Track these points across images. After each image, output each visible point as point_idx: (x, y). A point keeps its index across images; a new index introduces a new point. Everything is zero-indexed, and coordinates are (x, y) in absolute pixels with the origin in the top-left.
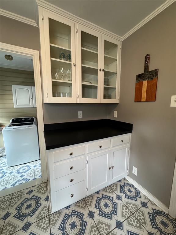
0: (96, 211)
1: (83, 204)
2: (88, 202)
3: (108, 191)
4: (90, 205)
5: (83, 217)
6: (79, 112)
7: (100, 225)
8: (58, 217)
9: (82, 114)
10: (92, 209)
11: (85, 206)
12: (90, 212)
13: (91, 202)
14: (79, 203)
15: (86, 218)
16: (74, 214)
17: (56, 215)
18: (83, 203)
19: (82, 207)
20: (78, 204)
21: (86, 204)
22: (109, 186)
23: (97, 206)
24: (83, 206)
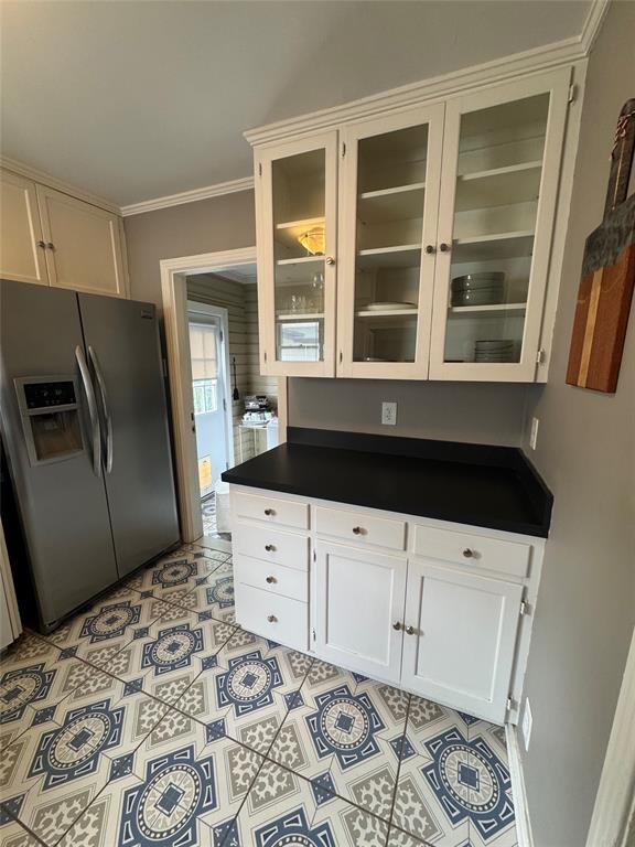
0: (309, 707)
1: (302, 668)
2: (316, 673)
3: (391, 702)
4: (313, 682)
5: (277, 685)
6: (384, 404)
7: (289, 736)
8: (246, 643)
9: (394, 414)
10: (309, 694)
11: (301, 675)
12: (298, 693)
13: (321, 679)
14: (298, 657)
15: (279, 694)
16: (268, 665)
17: (247, 637)
18: (304, 664)
19: (294, 669)
20: (294, 658)
21: (308, 671)
22: (411, 695)
23: (325, 701)
24: (298, 670)
